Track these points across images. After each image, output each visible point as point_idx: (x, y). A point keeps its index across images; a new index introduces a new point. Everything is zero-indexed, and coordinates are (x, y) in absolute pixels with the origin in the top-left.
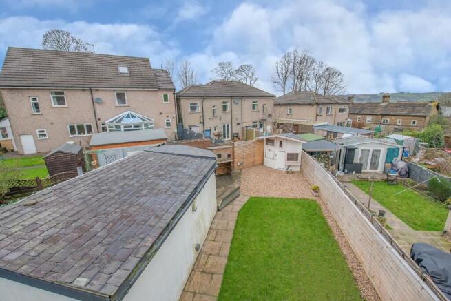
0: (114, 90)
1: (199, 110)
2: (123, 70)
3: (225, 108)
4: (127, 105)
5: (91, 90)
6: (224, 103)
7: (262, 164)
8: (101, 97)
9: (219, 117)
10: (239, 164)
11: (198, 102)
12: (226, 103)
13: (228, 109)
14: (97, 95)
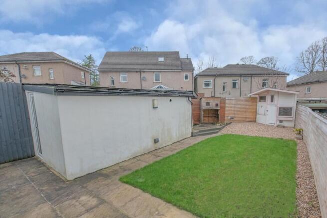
0: (154, 72)
1: (211, 86)
2: (161, 59)
3: (234, 85)
4: (160, 81)
5: (140, 72)
6: (233, 80)
7: (255, 121)
8: (145, 76)
9: (228, 93)
10: (229, 117)
11: (211, 80)
12: (236, 81)
13: (238, 86)
14: (143, 75)
